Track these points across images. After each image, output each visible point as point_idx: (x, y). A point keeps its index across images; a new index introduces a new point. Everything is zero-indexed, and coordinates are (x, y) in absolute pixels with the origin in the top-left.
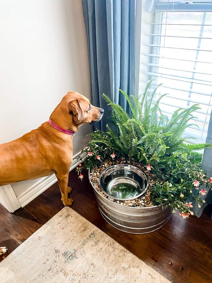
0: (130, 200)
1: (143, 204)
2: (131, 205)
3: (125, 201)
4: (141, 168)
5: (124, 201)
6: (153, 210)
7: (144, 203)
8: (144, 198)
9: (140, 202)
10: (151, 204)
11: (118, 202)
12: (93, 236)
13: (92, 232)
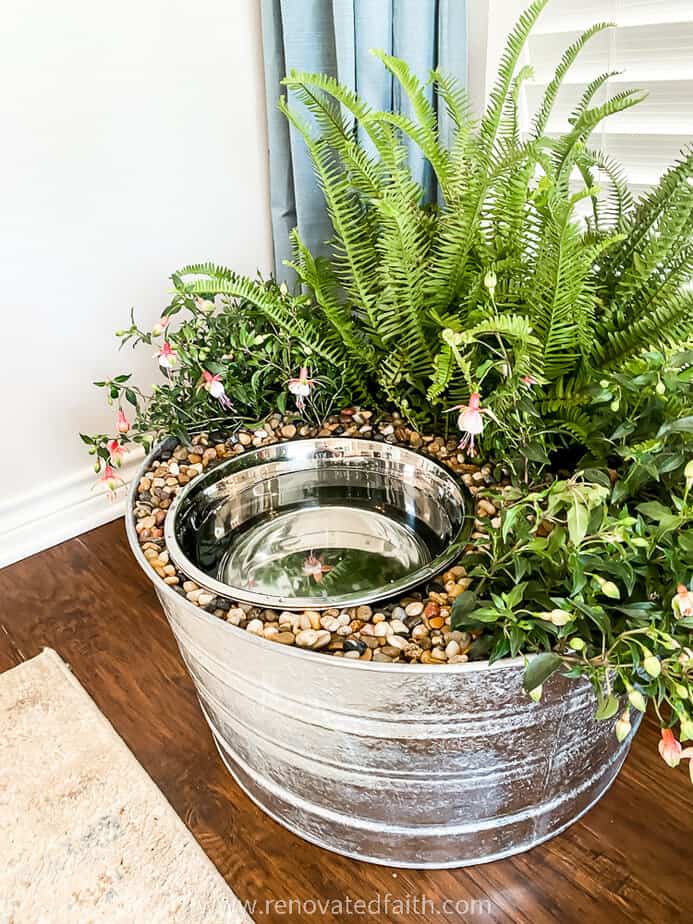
0: (321, 613)
1: (398, 643)
2: (311, 641)
3: (284, 617)
4: (449, 463)
5: (279, 612)
6: (464, 699)
7: (407, 636)
8: (415, 608)
9: (382, 629)
10: (452, 647)
11: (236, 614)
12: (110, 837)
13: (111, 811)
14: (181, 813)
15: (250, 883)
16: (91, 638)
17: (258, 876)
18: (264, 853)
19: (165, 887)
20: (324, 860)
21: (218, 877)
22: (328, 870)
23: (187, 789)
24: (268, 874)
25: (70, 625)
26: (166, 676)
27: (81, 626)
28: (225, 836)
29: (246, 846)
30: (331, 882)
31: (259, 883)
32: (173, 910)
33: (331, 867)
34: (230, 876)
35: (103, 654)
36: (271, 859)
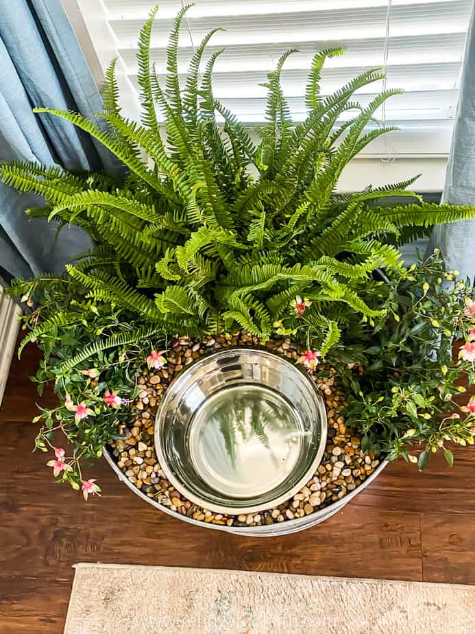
1: (348, 473)
2: (319, 502)
7: (347, 467)
8: (337, 451)
12: (227, 604)
13: (215, 596)
14: (240, 569)
15: (296, 565)
16: (87, 539)
17: (296, 560)
18: (289, 551)
19: (271, 598)
20: (311, 532)
21: (284, 575)
22: (317, 534)
23: (230, 558)
24: (298, 556)
25: (65, 544)
26: (154, 521)
27: (71, 538)
28: (267, 559)
29: (280, 554)
30: (323, 537)
31: (298, 562)
32: (283, 601)
33: (317, 532)
34: (286, 570)
35: (106, 540)
36: (294, 550)
